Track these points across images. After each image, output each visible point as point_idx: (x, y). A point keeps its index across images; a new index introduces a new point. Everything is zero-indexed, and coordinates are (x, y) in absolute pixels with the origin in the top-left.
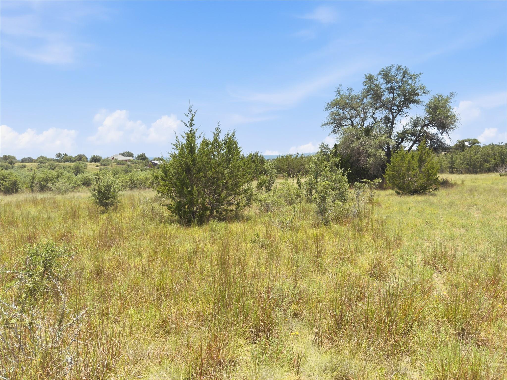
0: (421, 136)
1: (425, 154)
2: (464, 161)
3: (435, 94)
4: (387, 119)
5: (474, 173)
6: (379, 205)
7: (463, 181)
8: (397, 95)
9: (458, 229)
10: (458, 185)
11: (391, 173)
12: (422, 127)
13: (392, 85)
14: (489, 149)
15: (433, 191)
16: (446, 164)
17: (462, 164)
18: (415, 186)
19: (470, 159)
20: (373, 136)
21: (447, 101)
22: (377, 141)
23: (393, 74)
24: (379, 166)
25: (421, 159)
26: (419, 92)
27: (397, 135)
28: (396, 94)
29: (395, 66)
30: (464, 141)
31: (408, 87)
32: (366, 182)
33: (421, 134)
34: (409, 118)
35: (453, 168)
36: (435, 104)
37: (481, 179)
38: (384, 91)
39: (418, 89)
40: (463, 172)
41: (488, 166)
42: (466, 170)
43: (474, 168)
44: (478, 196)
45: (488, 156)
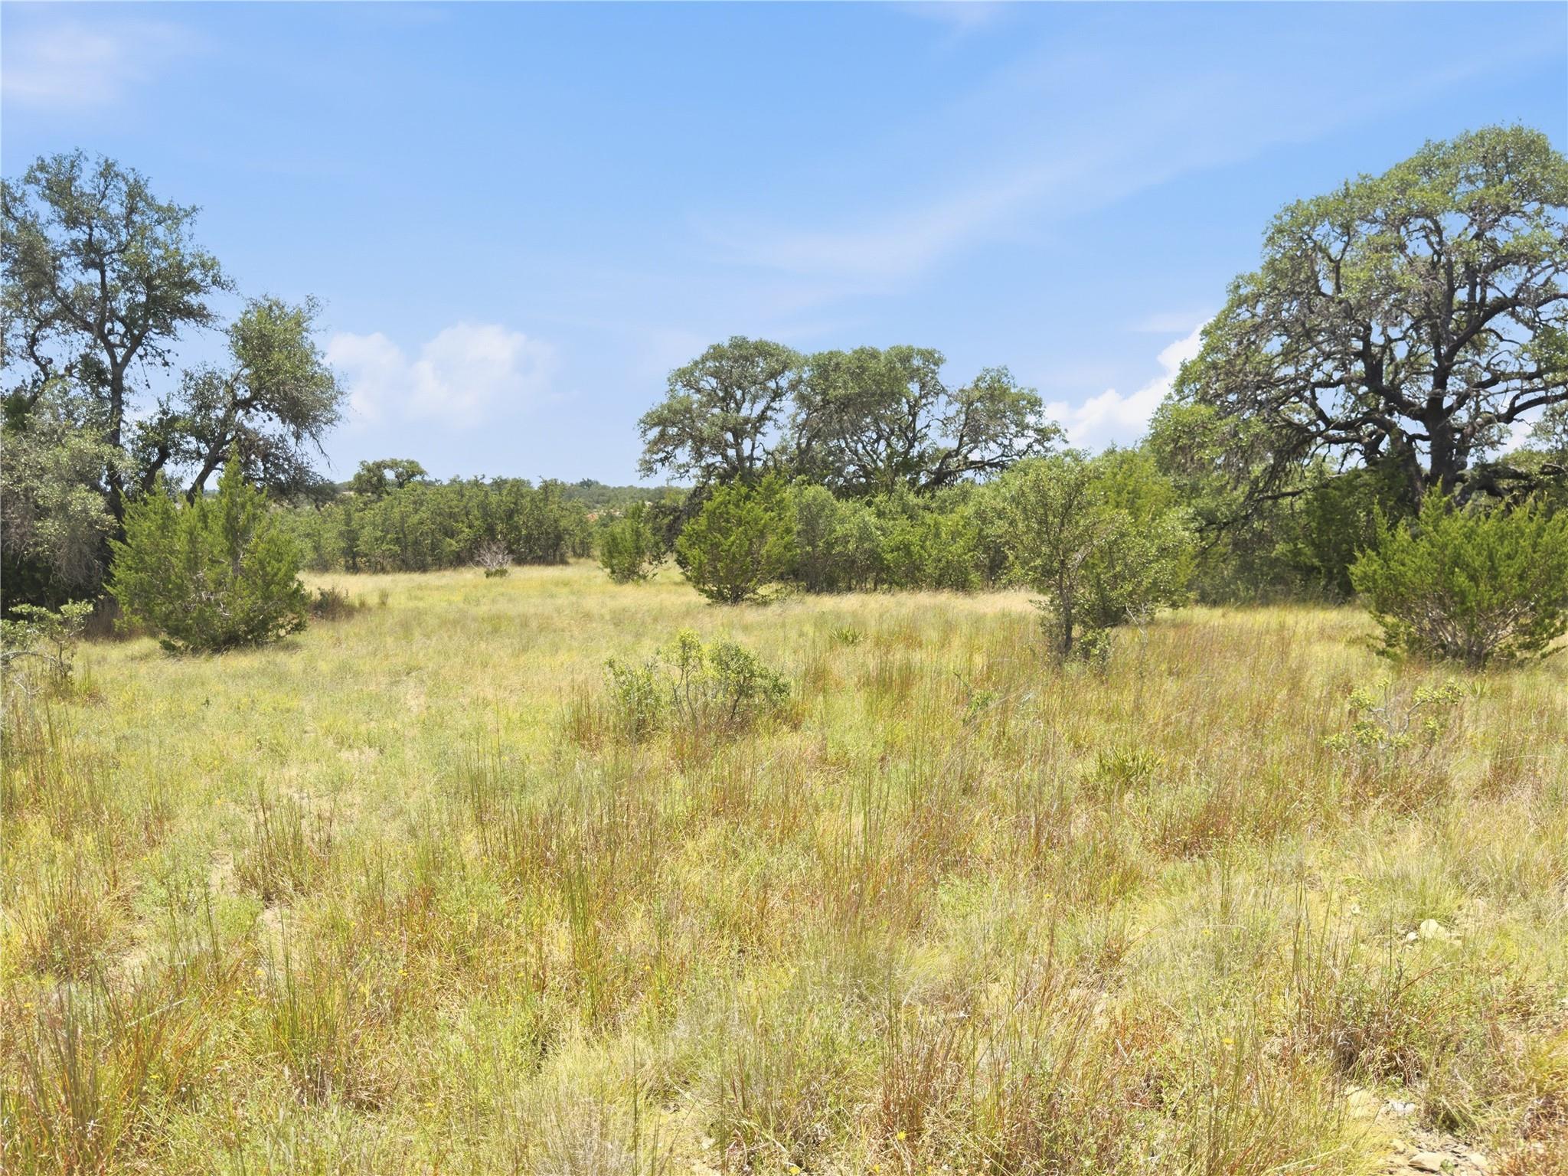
0: (228, 442)
1: (243, 506)
2: (388, 532)
3: (257, 296)
4: (90, 370)
5: (419, 569)
6: (94, 697)
7: (384, 597)
8: (119, 277)
9: (356, 752)
10: (370, 610)
11: (132, 577)
12: (229, 411)
13: (91, 235)
14: (452, 496)
15: (288, 633)
16: (332, 541)
17: (382, 539)
18: (227, 619)
19: (402, 526)
20: (43, 434)
21: (299, 324)
22: (64, 456)
23: (87, 190)
24: (86, 549)
25: (233, 527)
26: (200, 277)
27: (140, 432)
28: (115, 275)
29: (93, 158)
30: (380, 466)
31: (157, 252)
32: (29, 617)
33: (229, 437)
34: (177, 374)
35: (355, 555)
36: (260, 331)
37: (438, 588)
38: (63, 253)
39: (192, 265)
40: (388, 568)
41: (453, 548)
42: (394, 561)
43: (417, 553)
44: (424, 640)
45: (452, 515)
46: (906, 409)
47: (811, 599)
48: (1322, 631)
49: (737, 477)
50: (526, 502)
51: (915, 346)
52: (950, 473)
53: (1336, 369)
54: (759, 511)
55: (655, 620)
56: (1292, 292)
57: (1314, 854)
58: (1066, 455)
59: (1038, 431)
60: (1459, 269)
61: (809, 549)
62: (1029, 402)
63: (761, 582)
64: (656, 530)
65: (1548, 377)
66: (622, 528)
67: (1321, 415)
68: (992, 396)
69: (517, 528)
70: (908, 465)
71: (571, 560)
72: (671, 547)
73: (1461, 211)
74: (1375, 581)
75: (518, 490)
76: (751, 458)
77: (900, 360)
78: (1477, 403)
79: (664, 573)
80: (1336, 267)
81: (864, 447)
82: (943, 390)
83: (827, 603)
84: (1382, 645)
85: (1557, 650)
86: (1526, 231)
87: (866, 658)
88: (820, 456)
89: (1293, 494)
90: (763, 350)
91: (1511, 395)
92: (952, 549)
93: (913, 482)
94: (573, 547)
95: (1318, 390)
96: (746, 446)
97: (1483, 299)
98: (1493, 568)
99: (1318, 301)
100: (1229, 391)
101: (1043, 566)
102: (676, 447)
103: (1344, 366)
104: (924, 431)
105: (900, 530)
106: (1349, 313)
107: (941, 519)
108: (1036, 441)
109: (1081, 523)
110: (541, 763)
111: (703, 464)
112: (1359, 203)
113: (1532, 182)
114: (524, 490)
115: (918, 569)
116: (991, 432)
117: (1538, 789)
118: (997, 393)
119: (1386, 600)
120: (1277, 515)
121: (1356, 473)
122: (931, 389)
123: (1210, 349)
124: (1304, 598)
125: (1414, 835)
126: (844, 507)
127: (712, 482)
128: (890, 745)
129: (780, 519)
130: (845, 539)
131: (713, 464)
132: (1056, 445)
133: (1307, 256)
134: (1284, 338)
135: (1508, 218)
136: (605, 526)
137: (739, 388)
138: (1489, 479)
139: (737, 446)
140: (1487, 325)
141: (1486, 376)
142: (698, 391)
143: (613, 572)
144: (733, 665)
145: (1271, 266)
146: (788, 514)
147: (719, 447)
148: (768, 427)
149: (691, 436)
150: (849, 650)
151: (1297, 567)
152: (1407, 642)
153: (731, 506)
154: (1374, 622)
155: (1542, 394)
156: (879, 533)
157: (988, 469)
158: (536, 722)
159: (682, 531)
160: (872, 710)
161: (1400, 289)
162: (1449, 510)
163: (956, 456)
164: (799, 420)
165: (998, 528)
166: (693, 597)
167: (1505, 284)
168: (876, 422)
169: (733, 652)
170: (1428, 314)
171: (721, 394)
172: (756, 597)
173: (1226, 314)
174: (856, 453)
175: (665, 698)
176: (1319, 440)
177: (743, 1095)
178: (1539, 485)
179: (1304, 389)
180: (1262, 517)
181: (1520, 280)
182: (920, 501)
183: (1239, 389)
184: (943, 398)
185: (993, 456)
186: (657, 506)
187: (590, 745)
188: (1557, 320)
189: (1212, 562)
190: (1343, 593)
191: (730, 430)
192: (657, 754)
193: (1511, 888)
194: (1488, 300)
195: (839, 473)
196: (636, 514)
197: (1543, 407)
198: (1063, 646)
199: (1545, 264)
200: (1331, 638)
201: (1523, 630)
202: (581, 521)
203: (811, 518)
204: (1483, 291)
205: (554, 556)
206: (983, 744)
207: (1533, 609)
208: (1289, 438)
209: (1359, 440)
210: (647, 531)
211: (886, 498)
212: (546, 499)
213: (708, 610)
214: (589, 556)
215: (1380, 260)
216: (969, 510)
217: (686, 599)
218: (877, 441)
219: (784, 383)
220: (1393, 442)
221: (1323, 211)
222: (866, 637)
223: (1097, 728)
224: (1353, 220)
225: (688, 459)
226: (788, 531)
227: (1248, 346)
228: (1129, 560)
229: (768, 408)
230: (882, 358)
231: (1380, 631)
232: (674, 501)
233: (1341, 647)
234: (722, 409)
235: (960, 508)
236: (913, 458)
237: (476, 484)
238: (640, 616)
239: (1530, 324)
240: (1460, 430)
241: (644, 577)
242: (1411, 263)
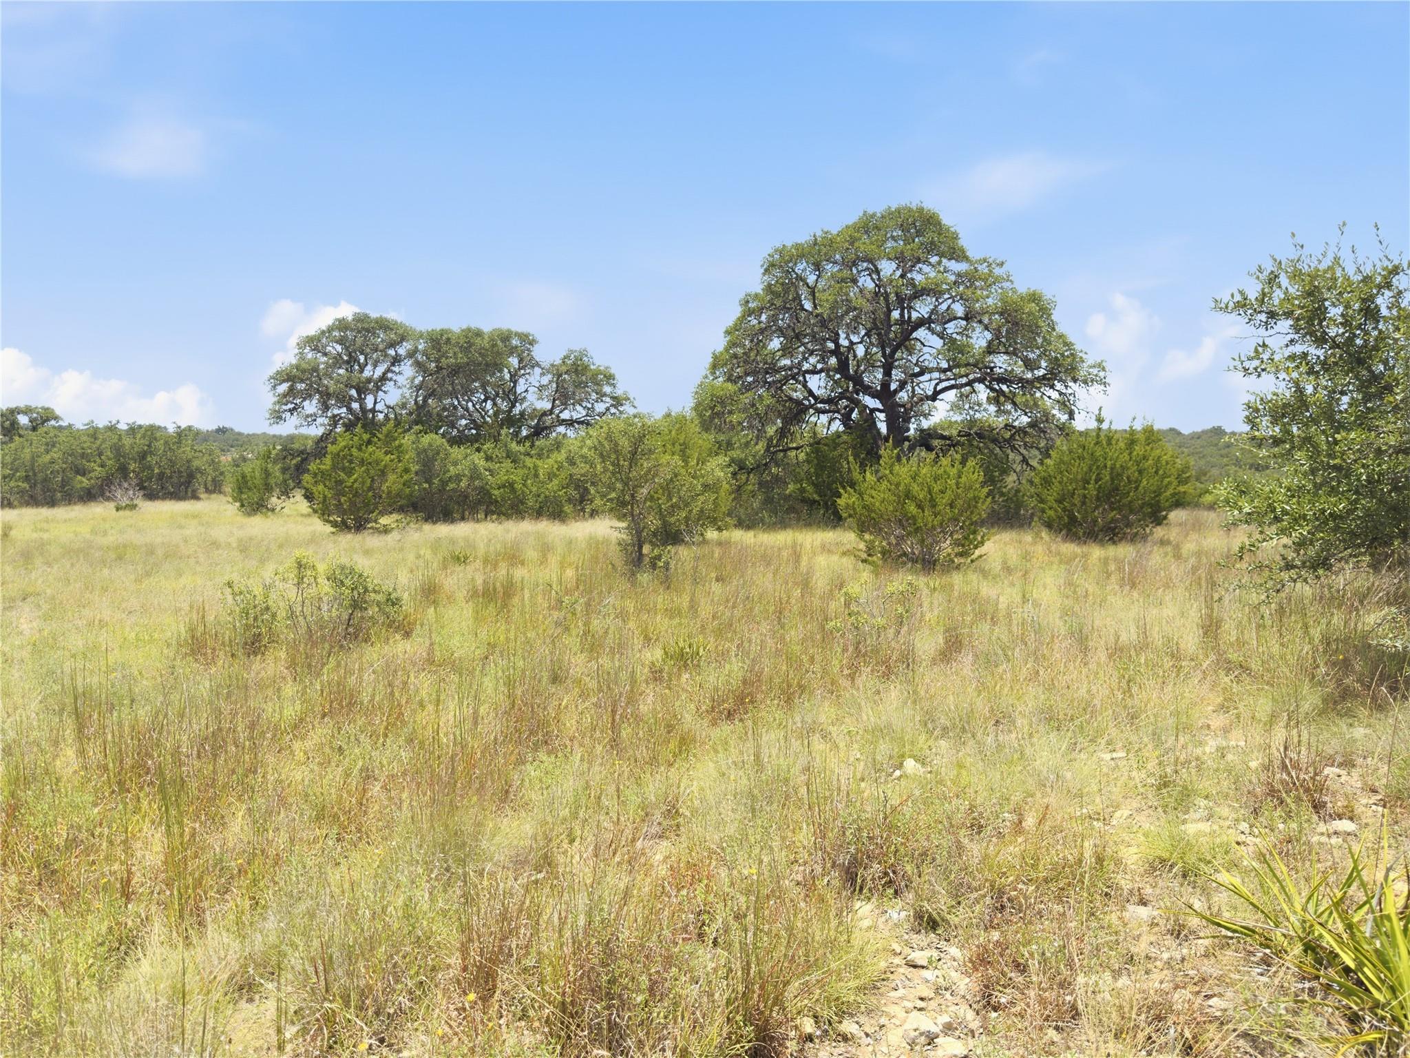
2: (17, 470)
5: (47, 504)
7: (8, 528)
14: (84, 438)
17: (10, 477)
19: (33, 465)
30: (13, 412)
37: (65, 521)
40: (16, 503)
41: (84, 485)
42: (21, 497)
43: (46, 490)
44: (45, 567)
45: (83, 456)
46: (507, 377)
47: (427, 527)
48: (823, 547)
49: (359, 425)
50: (160, 445)
51: (514, 329)
52: (546, 428)
53: (818, 362)
54: (379, 454)
55: (281, 546)
56: (785, 307)
57: (825, 713)
58: (635, 416)
59: (613, 398)
60: (893, 297)
61: (426, 485)
62: (605, 376)
63: (382, 514)
64: (284, 470)
65: (956, 371)
66: (253, 468)
67: (811, 393)
68: (576, 370)
69: (150, 468)
70: (512, 421)
71: (202, 496)
72: (299, 484)
73: (890, 259)
74: (854, 509)
75: (152, 434)
76: (373, 411)
77: (502, 342)
78: (913, 388)
79: (292, 506)
80: (812, 291)
81: (474, 406)
82: (538, 365)
83: (443, 530)
84: (864, 556)
85: (981, 556)
86: (932, 275)
87: (474, 574)
88: (435, 411)
89: (797, 448)
90: (384, 325)
91: (934, 383)
92: (549, 486)
93: (516, 434)
94: (206, 485)
95: (808, 376)
96: (369, 401)
97: (910, 317)
98: (932, 500)
99: (803, 315)
100: (747, 374)
101: (618, 499)
102: (305, 399)
103: (823, 360)
104: (523, 395)
105: (505, 472)
106: (823, 323)
107: (539, 463)
108: (612, 405)
109: (645, 465)
110: (154, 678)
111: (329, 414)
112: (824, 250)
113: (932, 243)
114: (158, 435)
115: (522, 503)
116: (577, 398)
117: (976, 656)
118: (580, 368)
119: (863, 522)
120: (788, 464)
121: (838, 435)
122: (528, 363)
123: (732, 344)
124: (809, 524)
125: (894, 693)
126: (457, 452)
127: (338, 430)
128: (492, 646)
129: (400, 461)
130: (458, 478)
131: (338, 415)
132: (628, 409)
133: (792, 283)
134: (782, 339)
135: (920, 265)
136: (238, 466)
137: (362, 354)
138: (926, 439)
139: (361, 401)
140: (914, 335)
141: (917, 370)
142: (325, 354)
143: (242, 506)
144: (348, 582)
145: (769, 288)
146: (407, 457)
147: (344, 401)
148: (389, 386)
149: (318, 391)
150: (459, 569)
151: (804, 501)
152: (881, 553)
153: (354, 450)
154: (858, 539)
155: (953, 382)
156: (487, 473)
157: (577, 426)
158: (152, 640)
159: (308, 470)
160: (478, 618)
161: (855, 309)
162: (899, 459)
163: (551, 414)
164: (417, 382)
165: (582, 469)
166: (319, 527)
167: (922, 309)
168: (483, 386)
169: (348, 571)
170: (875, 327)
171: (345, 358)
172: (378, 526)
173: (742, 319)
174: (467, 409)
175: (282, 614)
176: (812, 411)
177: (325, 979)
178: (958, 443)
179: (797, 374)
180: (778, 465)
181: (932, 307)
182: (521, 448)
183: (754, 373)
184: (537, 370)
185: (580, 416)
186: (285, 449)
187: (206, 659)
188: (957, 333)
189: (744, 497)
190: (835, 519)
191: (352, 387)
192: (273, 664)
193: (964, 730)
194: (913, 319)
195: (453, 425)
196: (267, 456)
197: (954, 392)
198: (635, 559)
199: (946, 296)
200: (829, 551)
201: (957, 543)
202: (213, 461)
203: (428, 461)
204: (909, 313)
205: (186, 492)
206: (571, 641)
207: (961, 528)
208: (790, 409)
209: (838, 412)
210: (276, 470)
211: (493, 446)
212: (180, 442)
213: (332, 538)
214: (220, 492)
215: (841, 288)
216: (562, 456)
217: (310, 529)
218: (485, 401)
219: (402, 351)
220: (860, 413)
221: (801, 253)
222: (475, 558)
223: (662, 623)
224: (821, 261)
225: (315, 410)
226: (407, 470)
227: (758, 343)
228: (682, 494)
229: (388, 370)
230: (486, 337)
231: (862, 546)
232: (304, 445)
233: (835, 558)
234: (347, 370)
235: (555, 455)
236: (515, 415)
237: (112, 428)
238: (265, 543)
239: (941, 336)
240: (903, 406)
241: (273, 510)
242: (861, 291)
